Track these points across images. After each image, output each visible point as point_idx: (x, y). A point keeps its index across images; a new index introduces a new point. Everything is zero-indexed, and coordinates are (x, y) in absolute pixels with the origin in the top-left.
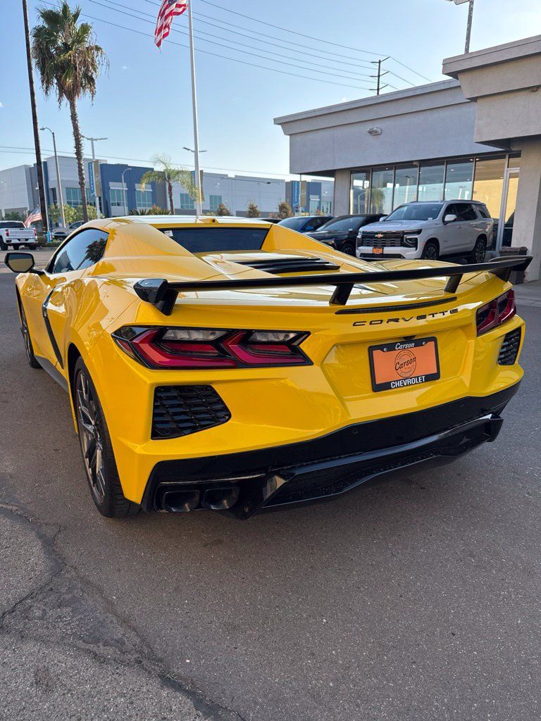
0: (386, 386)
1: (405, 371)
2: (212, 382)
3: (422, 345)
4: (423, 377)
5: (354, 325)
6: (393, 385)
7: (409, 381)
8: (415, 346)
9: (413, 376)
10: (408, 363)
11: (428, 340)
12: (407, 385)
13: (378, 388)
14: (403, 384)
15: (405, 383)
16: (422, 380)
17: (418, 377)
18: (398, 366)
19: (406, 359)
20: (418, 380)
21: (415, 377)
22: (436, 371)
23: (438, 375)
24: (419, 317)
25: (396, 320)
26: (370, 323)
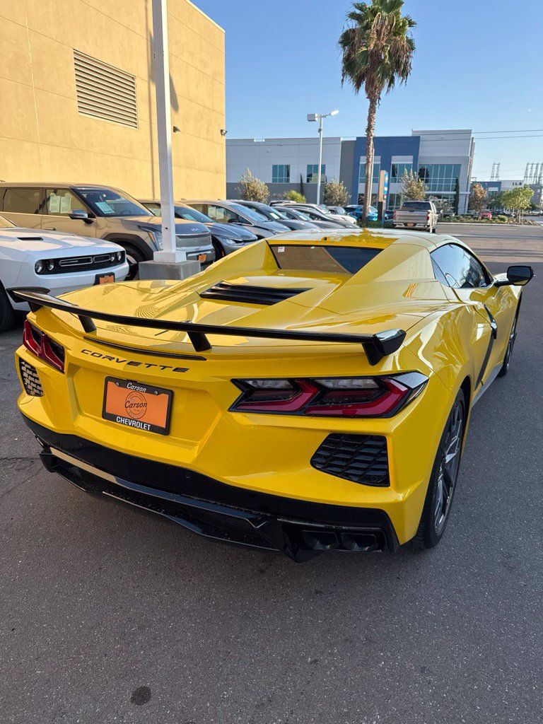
0: (112, 418)
1: (134, 412)
3: (154, 394)
4: (150, 425)
5: (83, 351)
6: (119, 419)
7: (134, 423)
8: (147, 392)
9: (140, 420)
10: (138, 405)
11: (160, 390)
12: (131, 425)
13: (108, 417)
14: (128, 423)
16: (147, 428)
17: (143, 423)
18: (128, 405)
19: (137, 401)
20: (143, 427)
21: (141, 422)
22: (164, 426)
23: (166, 431)
24: (130, 363)
25: (111, 359)
26: (92, 355)
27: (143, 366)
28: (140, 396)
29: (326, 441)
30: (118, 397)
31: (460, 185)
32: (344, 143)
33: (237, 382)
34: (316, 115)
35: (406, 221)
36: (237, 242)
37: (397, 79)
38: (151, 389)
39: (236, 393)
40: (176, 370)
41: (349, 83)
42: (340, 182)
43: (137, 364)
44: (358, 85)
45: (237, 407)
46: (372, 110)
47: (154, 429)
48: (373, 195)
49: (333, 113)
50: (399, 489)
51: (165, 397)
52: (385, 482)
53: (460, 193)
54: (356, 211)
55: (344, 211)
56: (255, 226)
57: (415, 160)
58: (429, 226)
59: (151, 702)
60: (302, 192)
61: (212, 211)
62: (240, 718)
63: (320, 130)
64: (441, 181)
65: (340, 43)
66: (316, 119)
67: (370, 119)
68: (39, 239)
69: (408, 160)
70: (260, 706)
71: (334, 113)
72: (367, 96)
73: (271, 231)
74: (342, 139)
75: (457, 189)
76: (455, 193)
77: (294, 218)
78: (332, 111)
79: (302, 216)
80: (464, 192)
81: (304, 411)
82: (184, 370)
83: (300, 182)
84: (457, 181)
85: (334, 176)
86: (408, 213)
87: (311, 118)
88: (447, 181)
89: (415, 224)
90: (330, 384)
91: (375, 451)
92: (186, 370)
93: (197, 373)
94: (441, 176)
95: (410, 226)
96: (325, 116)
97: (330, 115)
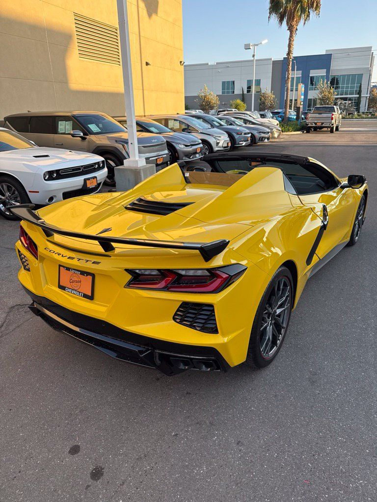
1: (75, 286)
3: (84, 275)
5: (45, 249)
6: (67, 289)
7: (75, 292)
8: (80, 274)
9: (78, 290)
10: (77, 282)
11: (87, 274)
12: (73, 293)
13: (62, 288)
16: (82, 295)
17: (79, 292)
18: (71, 281)
19: (76, 279)
20: (79, 294)
22: (90, 295)
23: (91, 298)
24: (69, 258)
25: (59, 254)
26: (50, 251)
27: (76, 260)
28: (78, 277)
29: (180, 306)
30: (66, 277)
31: (362, 90)
32: (275, 62)
33: (128, 271)
34: (251, 44)
35: (316, 121)
36: (186, 146)
37: (313, 14)
38: (83, 273)
39: (129, 277)
40: (94, 263)
41: (275, 18)
44: (281, 20)
45: (129, 285)
46: (291, 36)
47: (85, 296)
48: (294, 101)
49: (263, 42)
50: (224, 335)
51: (90, 278)
52: (215, 331)
53: (362, 96)
54: (280, 114)
55: (272, 115)
56: (201, 133)
57: (328, 72)
58: (333, 124)
59: (79, 454)
60: (243, 100)
61: (171, 124)
62: (126, 465)
63: (254, 56)
64: (347, 87)
66: (251, 47)
67: (290, 46)
68: (47, 156)
69: (322, 72)
70: (140, 459)
72: (287, 28)
73: (212, 136)
74: (273, 60)
75: (359, 93)
76: (358, 96)
77: (231, 124)
78: (263, 40)
79: (238, 122)
80: (365, 94)
81: (166, 289)
82: (98, 263)
83: (242, 93)
84: (360, 87)
85: (266, 87)
86: (317, 115)
87: (247, 47)
88: (352, 87)
89: (322, 123)
90: (183, 273)
91: (208, 313)
92: (99, 263)
93: (105, 265)
94: (348, 83)
95: (319, 124)
96: (257, 45)
97: (261, 43)
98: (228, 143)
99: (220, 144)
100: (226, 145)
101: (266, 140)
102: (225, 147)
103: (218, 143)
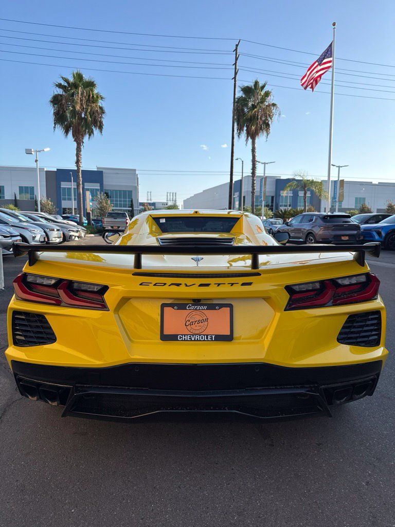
0: (173, 338)
1: (196, 328)
2: (46, 313)
3: (215, 309)
4: (213, 336)
5: (141, 284)
6: (180, 338)
7: (197, 337)
8: (207, 309)
9: (202, 334)
11: (221, 306)
12: (195, 340)
14: (191, 339)
15: (194, 338)
16: (212, 339)
17: (207, 336)
18: (188, 323)
19: (198, 318)
20: (207, 338)
21: (204, 335)
22: (229, 334)
23: (229, 338)
24: (201, 285)
25: (178, 285)
26: (155, 285)
27: (213, 286)
31: (134, 204)
32: (48, 173)
34: (32, 150)
35: (112, 225)
37: (96, 131)
38: (211, 306)
40: (243, 284)
41: (60, 130)
42: (48, 199)
43: (208, 285)
44: (67, 132)
46: (79, 150)
47: (220, 338)
48: (75, 209)
49: (45, 150)
52: (378, 342)
53: (134, 209)
54: (70, 219)
55: (62, 218)
57: (102, 186)
60: (16, 206)
63: (36, 161)
64: (120, 201)
65: (51, 102)
66: (33, 153)
67: (78, 155)
69: (97, 186)
71: (47, 149)
72: (74, 140)
74: (45, 170)
75: (132, 206)
76: (131, 209)
78: (45, 148)
80: (136, 209)
82: (250, 284)
83: (14, 199)
84: (132, 201)
87: (29, 152)
88: (124, 201)
89: (119, 227)
91: (375, 322)
93: (259, 285)
94: (120, 197)
95: (115, 228)
96: (40, 151)
97: (44, 151)
98: (44, 238)
99: (37, 238)
100: (43, 240)
101: (77, 239)
102: (42, 242)
103: (34, 238)
